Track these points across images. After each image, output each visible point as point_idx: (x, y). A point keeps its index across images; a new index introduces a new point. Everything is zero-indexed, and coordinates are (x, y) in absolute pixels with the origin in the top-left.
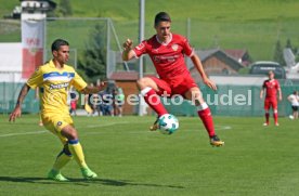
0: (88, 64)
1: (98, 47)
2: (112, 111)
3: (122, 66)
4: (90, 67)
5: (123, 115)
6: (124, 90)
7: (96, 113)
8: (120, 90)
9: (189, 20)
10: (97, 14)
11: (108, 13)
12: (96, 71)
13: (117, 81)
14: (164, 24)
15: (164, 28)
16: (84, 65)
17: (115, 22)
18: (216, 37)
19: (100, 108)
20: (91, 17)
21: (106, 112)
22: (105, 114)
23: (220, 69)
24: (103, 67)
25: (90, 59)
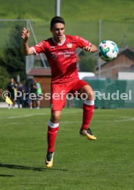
0: (9, 61)
1: (18, 46)
2: (31, 104)
3: (39, 63)
4: (11, 64)
5: (41, 107)
6: (41, 84)
7: (16, 106)
8: (38, 85)
9: (100, 21)
10: (17, 16)
11: (27, 15)
12: (16, 68)
13: (35, 76)
14: (60, 25)
15: (58, 29)
16: (6, 62)
17: (33, 23)
18: (125, 36)
19: (20, 101)
20: (12, 18)
21: (25, 104)
22: (24, 106)
23: (128, 66)
24: (23, 64)
25: (10, 56)
